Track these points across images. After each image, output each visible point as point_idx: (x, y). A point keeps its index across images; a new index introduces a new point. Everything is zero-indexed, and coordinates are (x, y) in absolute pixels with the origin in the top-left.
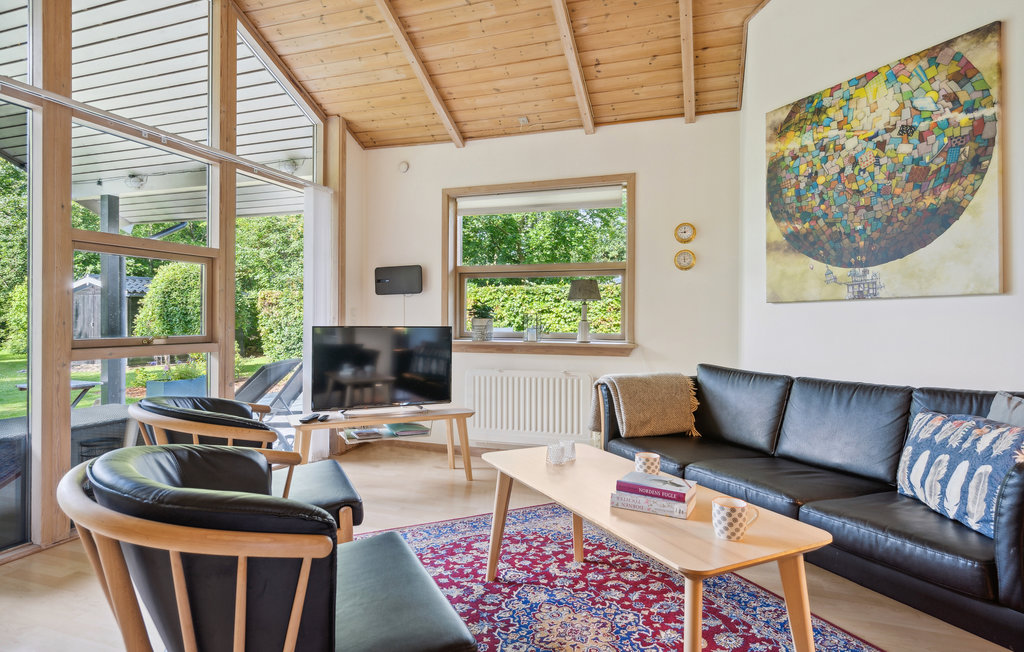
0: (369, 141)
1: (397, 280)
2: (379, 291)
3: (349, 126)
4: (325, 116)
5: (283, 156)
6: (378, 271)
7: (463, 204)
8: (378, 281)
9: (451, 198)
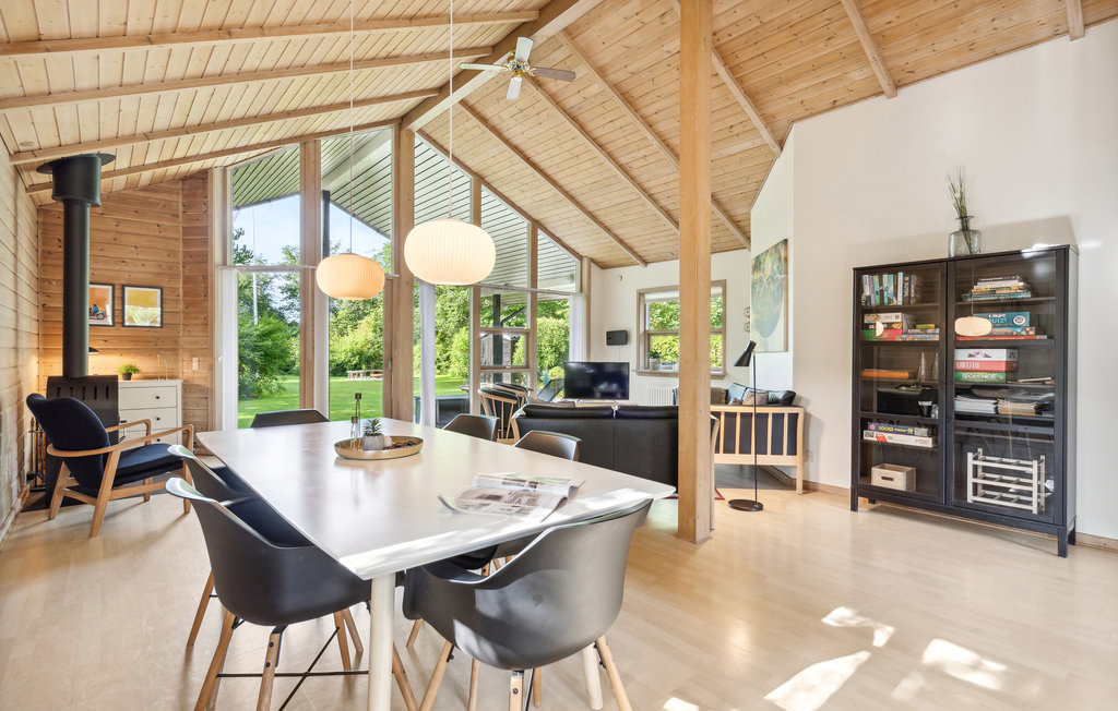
0: (603, 266)
1: (617, 338)
2: (608, 344)
3: (592, 260)
4: (580, 258)
5: (568, 274)
6: (608, 333)
7: (648, 297)
8: (608, 338)
9: (641, 295)
